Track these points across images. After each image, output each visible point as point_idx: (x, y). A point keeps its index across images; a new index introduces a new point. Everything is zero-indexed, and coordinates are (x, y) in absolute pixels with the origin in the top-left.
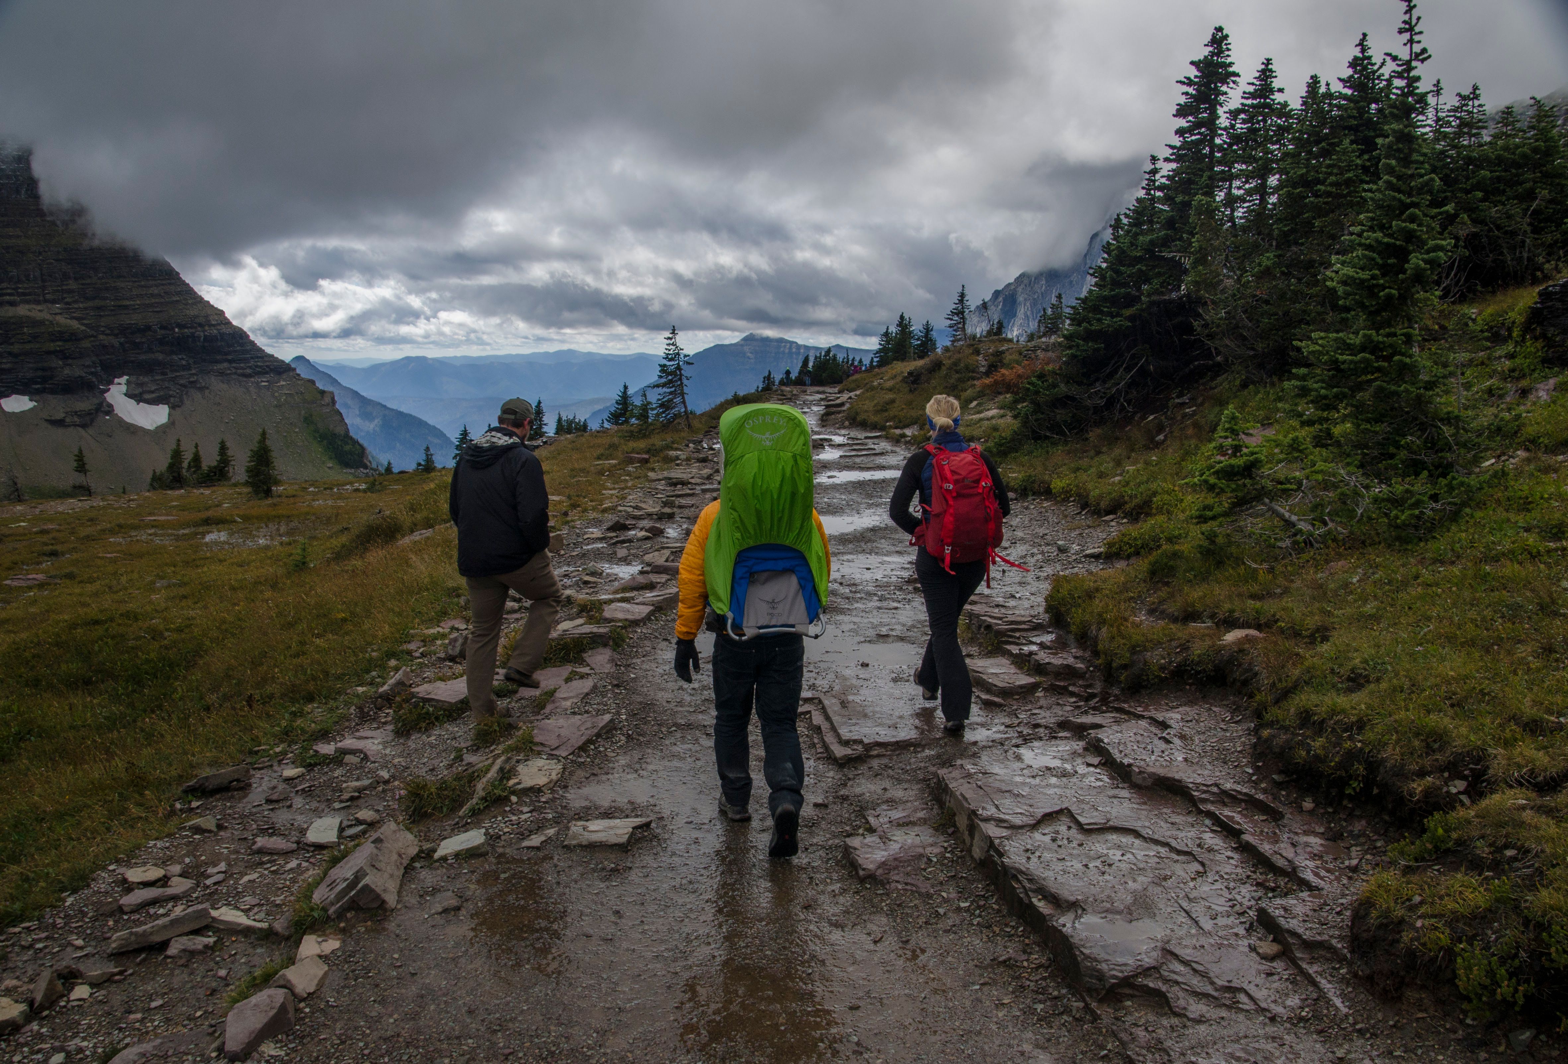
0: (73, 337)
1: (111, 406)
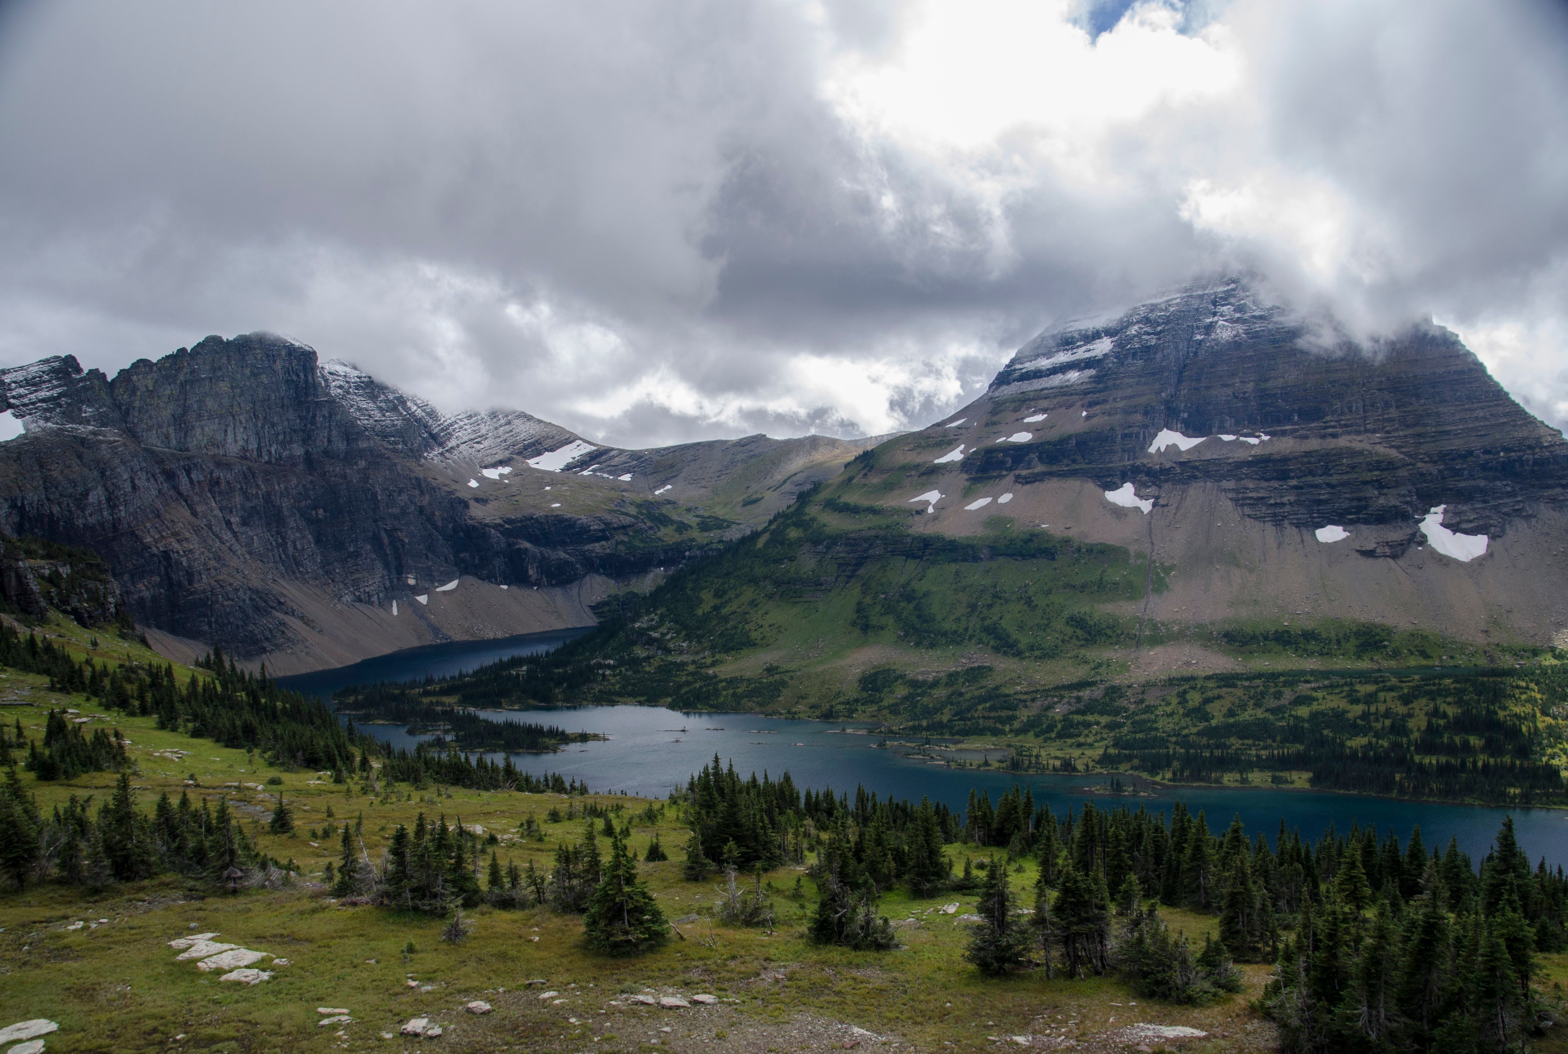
0: (1390, 466)
1: (1424, 537)
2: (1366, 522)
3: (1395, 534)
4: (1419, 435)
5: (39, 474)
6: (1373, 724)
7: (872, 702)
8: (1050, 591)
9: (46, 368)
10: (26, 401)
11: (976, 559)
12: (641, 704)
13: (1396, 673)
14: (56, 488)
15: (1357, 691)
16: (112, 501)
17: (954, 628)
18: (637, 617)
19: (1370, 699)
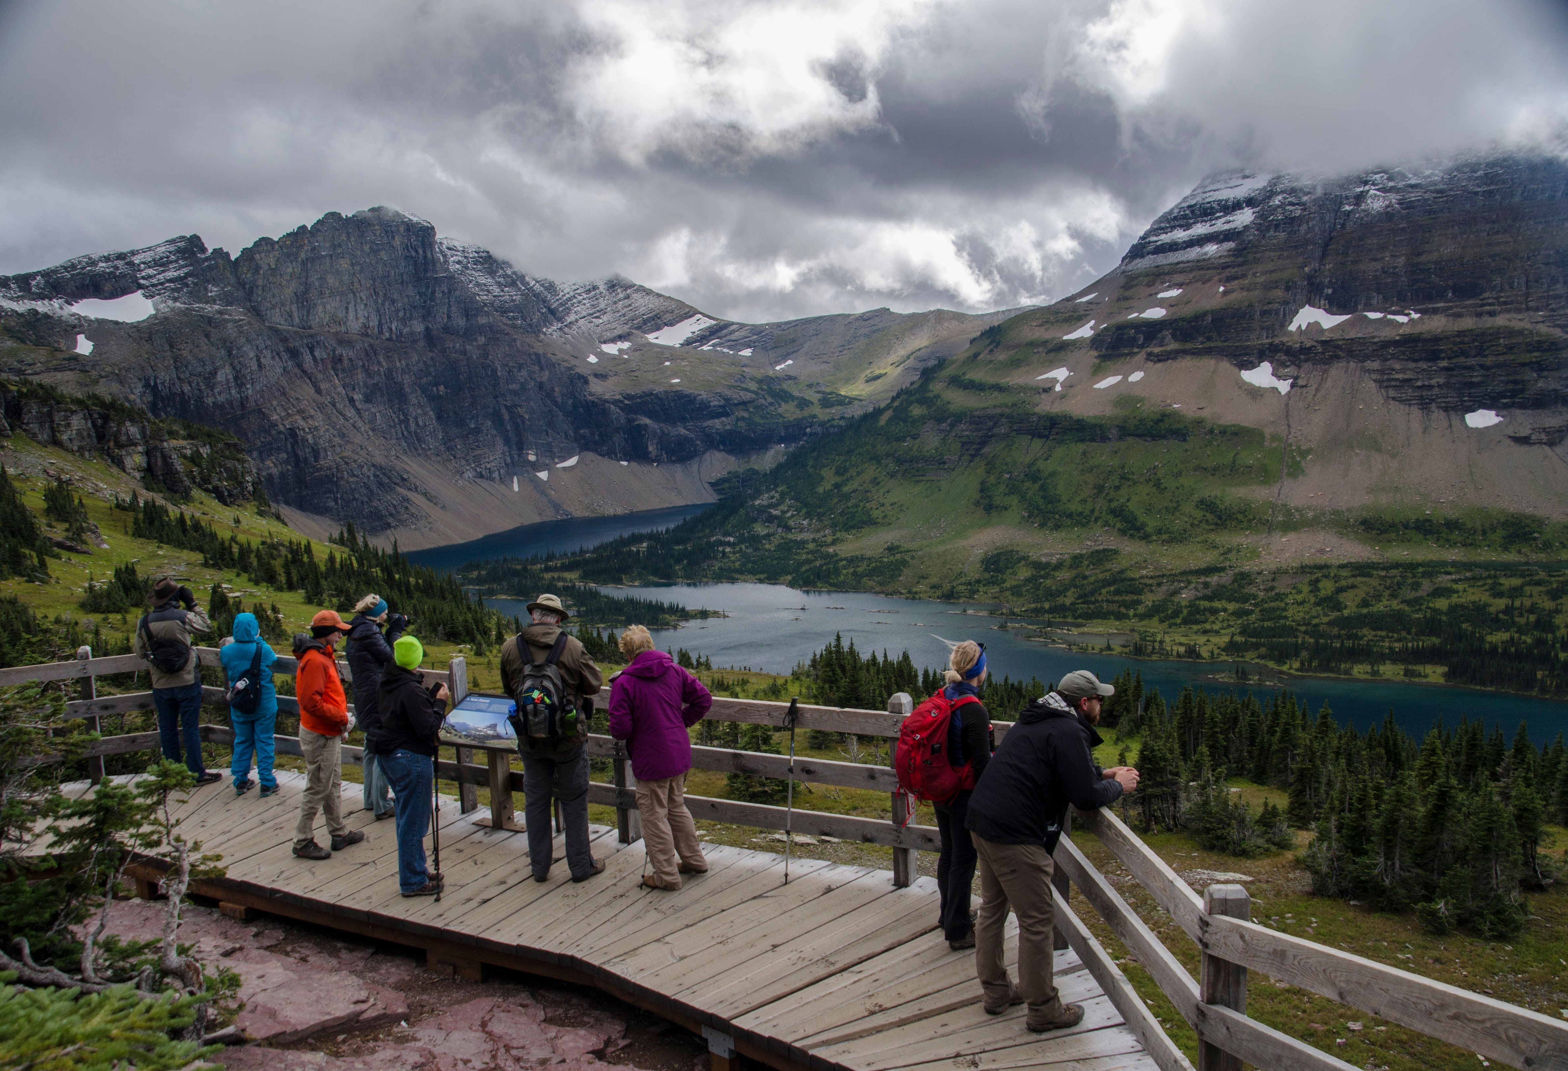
0: (1553, 346)
2: (1522, 406)
3: (1554, 420)
5: (169, 353)
6: (1517, 619)
7: (994, 583)
8: (1179, 474)
9: (172, 248)
10: (155, 281)
11: (1104, 439)
12: (761, 581)
13: (1545, 566)
14: (186, 367)
15: (1500, 584)
16: (239, 380)
17: (1080, 509)
18: (757, 494)
19: (1515, 592)
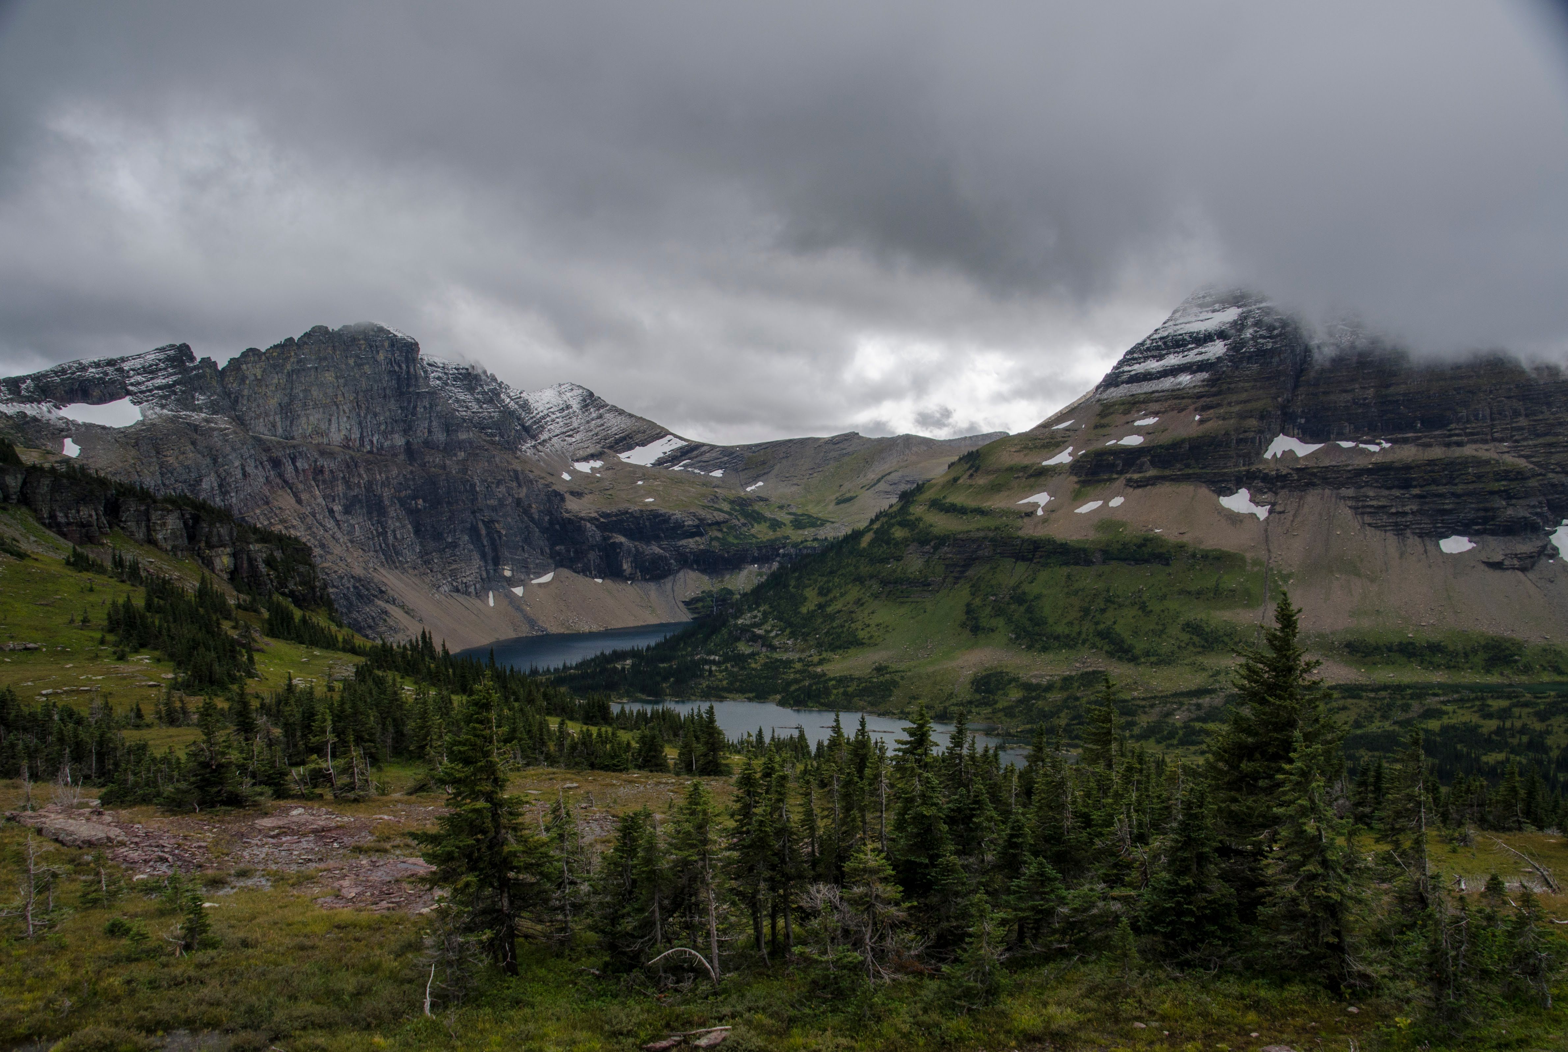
0: (1520, 476)
1: (1556, 549)
2: (1493, 533)
3: (1525, 547)
4: (1551, 445)
5: (155, 459)
6: (1510, 740)
7: (986, 704)
8: (1164, 597)
9: (162, 356)
10: (143, 388)
11: (1088, 563)
12: (750, 700)
13: (1529, 688)
14: (172, 473)
15: (1489, 706)
16: (223, 487)
17: (1067, 631)
18: (739, 613)
19: (1504, 714)
